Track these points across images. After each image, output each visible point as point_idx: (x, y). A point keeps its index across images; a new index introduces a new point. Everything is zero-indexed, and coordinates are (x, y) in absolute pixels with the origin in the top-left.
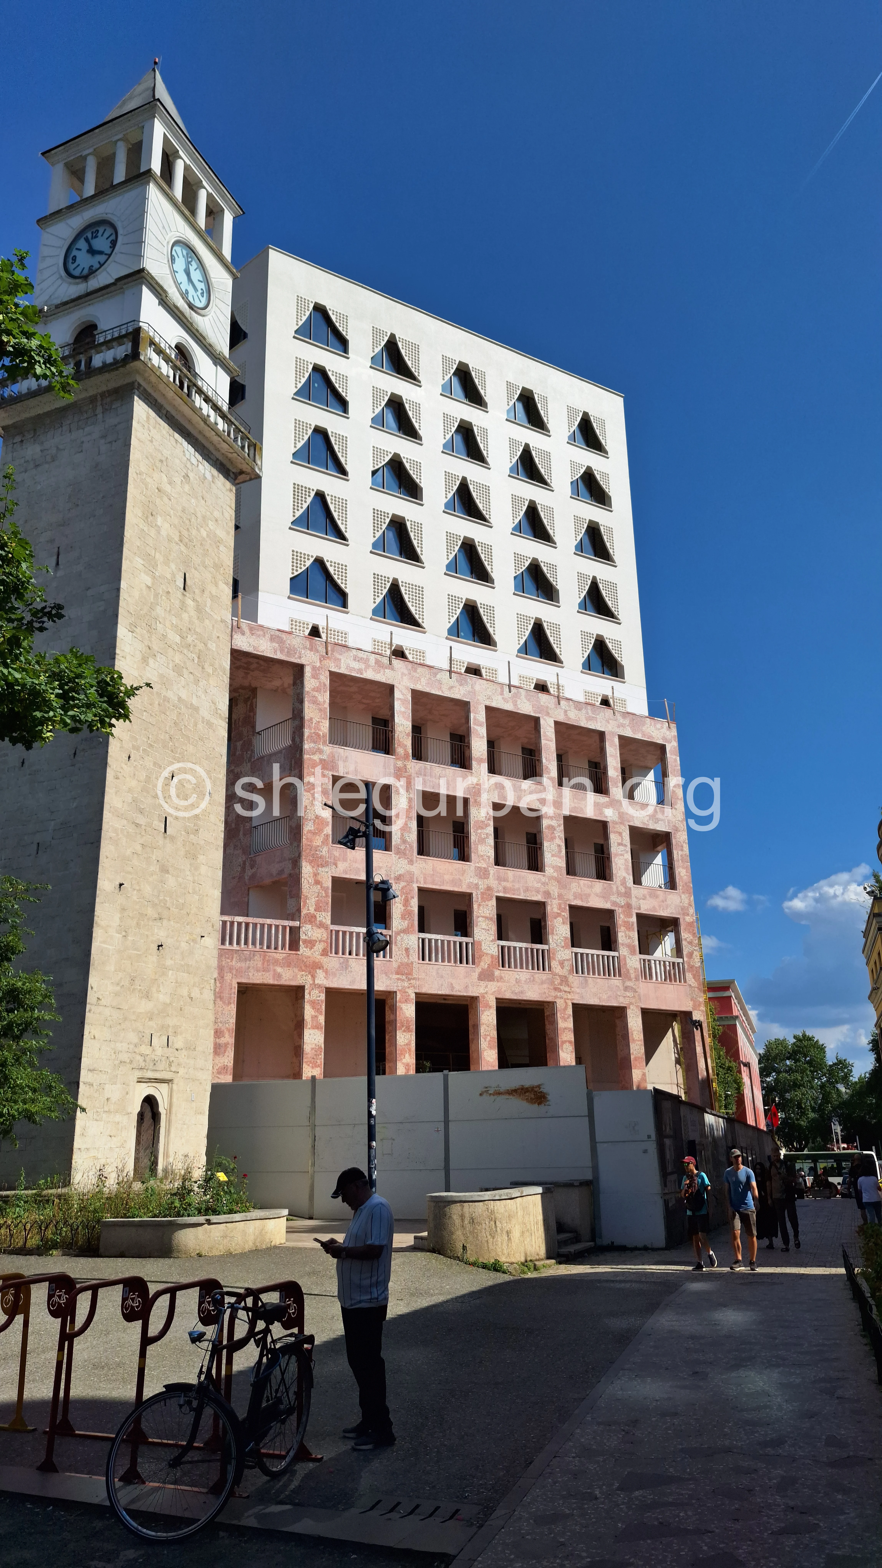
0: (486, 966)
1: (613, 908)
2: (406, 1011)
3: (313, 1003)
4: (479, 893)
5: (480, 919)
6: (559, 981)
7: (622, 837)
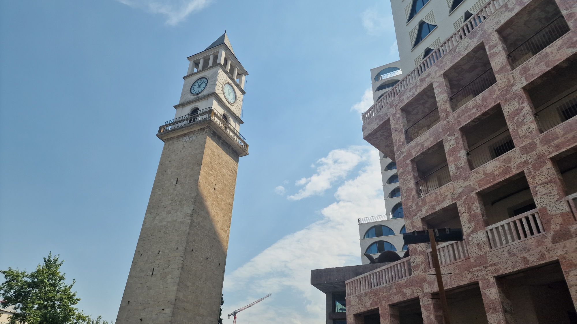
0: (558, 227)
2: (489, 295)
3: (426, 308)
4: (530, 166)
5: (538, 188)
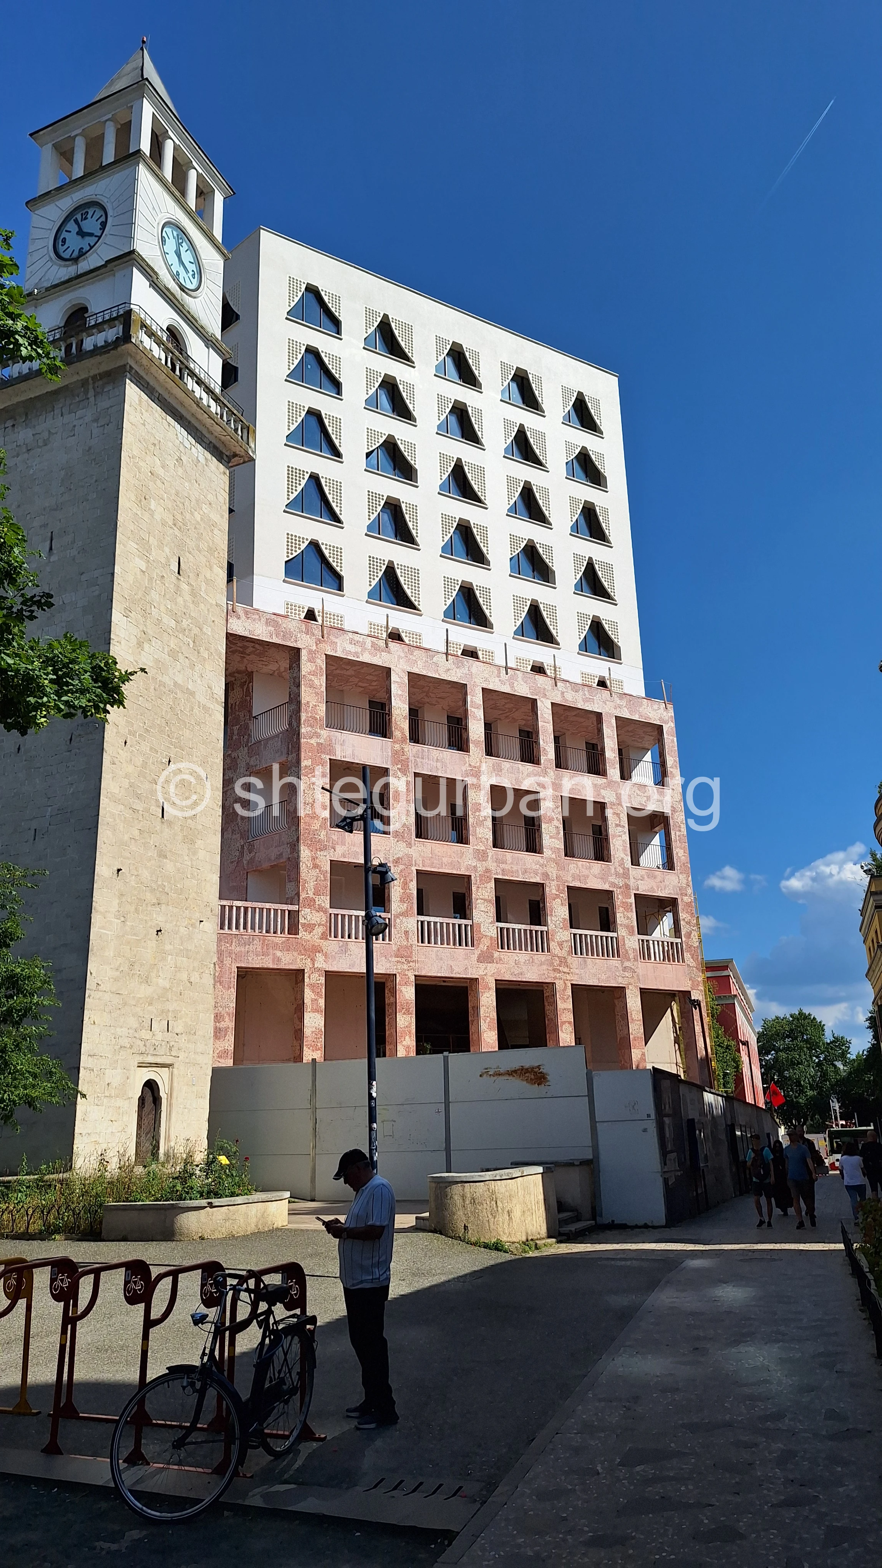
0: (486, 948)
1: (611, 889)
2: (405, 993)
3: (312, 986)
4: (478, 875)
5: (479, 901)
6: (558, 962)
7: (619, 818)
